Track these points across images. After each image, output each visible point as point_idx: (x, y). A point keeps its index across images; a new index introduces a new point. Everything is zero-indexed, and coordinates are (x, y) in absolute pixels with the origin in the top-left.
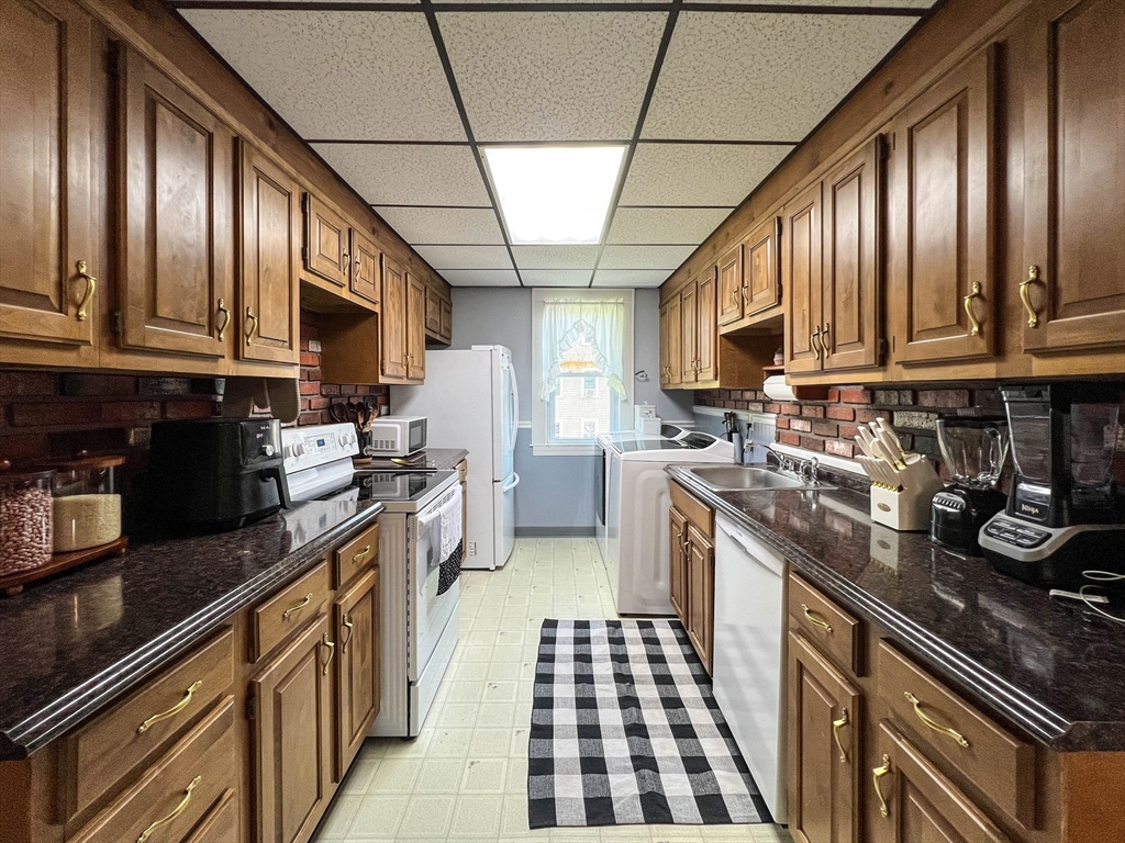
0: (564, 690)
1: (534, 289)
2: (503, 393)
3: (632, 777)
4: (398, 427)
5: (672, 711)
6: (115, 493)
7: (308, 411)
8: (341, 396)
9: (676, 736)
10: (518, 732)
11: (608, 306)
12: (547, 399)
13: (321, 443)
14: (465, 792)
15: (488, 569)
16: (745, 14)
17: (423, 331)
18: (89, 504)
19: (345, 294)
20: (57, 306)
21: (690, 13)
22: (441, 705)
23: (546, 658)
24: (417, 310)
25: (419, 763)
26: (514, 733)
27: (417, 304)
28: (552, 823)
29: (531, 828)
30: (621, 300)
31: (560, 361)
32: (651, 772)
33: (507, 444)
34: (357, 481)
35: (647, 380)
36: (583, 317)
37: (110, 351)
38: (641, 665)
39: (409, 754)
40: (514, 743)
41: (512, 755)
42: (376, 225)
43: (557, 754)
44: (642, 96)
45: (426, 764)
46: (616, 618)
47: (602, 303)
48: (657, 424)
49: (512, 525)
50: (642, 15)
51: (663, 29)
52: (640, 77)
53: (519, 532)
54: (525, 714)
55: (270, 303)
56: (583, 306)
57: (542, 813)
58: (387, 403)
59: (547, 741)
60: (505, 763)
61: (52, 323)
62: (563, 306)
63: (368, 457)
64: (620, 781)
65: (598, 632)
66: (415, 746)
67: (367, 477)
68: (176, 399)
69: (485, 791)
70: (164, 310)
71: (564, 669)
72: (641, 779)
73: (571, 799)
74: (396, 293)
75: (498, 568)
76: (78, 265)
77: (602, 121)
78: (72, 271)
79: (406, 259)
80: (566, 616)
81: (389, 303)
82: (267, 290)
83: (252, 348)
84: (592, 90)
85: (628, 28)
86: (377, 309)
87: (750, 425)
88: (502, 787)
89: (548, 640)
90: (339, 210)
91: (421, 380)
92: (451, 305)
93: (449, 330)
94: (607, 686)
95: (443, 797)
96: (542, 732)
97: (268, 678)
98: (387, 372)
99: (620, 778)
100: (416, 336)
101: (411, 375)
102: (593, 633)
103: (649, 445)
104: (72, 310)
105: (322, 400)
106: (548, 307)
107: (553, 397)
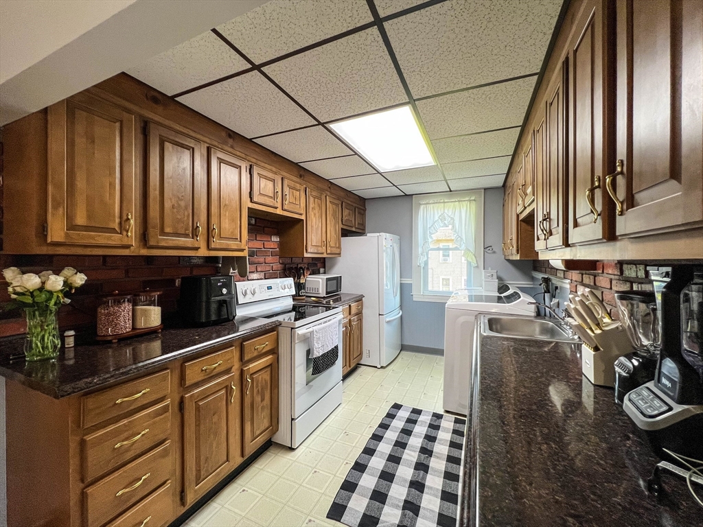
0: (385, 448)
1: (414, 196)
3: (399, 512)
4: (320, 280)
5: (448, 481)
6: (158, 306)
7: (271, 271)
8: (292, 263)
9: (442, 499)
10: (347, 463)
11: (464, 203)
12: (422, 265)
13: (269, 288)
14: (305, 485)
15: (376, 367)
16: (427, 9)
17: (339, 226)
18: (146, 310)
19: (279, 212)
20: (119, 232)
21: (390, 22)
22: (315, 436)
23: (384, 426)
24: (334, 215)
25: (291, 462)
26: (345, 463)
27: (334, 212)
28: (338, 519)
29: (327, 517)
30: (473, 198)
31: (430, 240)
32: (411, 514)
34: (294, 308)
35: (494, 252)
36: (446, 211)
37: (144, 248)
38: (442, 446)
39: (290, 456)
40: (341, 468)
41: (337, 475)
42: (302, 172)
43: (361, 483)
44: (396, 76)
45: (294, 464)
46: (441, 412)
47: (459, 201)
48: (495, 283)
50: (362, 33)
51: (380, 36)
52: (387, 65)
53: (403, 348)
54: (355, 454)
55: (227, 221)
56: (446, 204)
57: (337, 512)
58: (324, 267)
59: (360, 473)
60: (332, 478)
61: (115, 239)
62: (432, 205)
63: (302, 296)
64: (390, 511)
65: (425, 419)
66: (293, 453)
67: (302, 307)
68: (197, 266)
69: (315, 489)
70: (168, 230)
71: (391, 435)
72: (404, 515)
73: (356, 511)
74: (317, 208)
75: (382, 367)
76: (127, 215)
77: (382, 95)
78: (125, 218)
79: (326, 188)
80: (409, 404)
81: (311, 214)
82: (225, 215)
83: (216, 242)
84: (363, 81)
85: (359, 43)
86: (303, 217)
87: (557, 288)
88: (324, 490)
89: (391, 416)
90: (274, 169)
91: (339, 254)
92: (365, 210)
93: (363, 224)
94: (413, 453)
95: (293, 484)
96: (360, 467)
97: (191, 396)
98: (309, 251)
99: (391, 510)
100: (333, 229)
101: (329, 252)
102: (422, 418)
103: (488, 299)
104: (125, 233)
105: (280, 266)
106: (422, 207)
107: (426, 263)
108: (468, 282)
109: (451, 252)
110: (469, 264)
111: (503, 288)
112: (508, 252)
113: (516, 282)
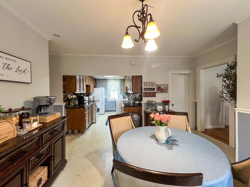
1: (107, 79)
2: (103, 93)
4: (92, 97)
11: (117, 81)
17: (94, 86)
19: (88, 84)
30: (119, 81)
31: (111, 89)
33: (104, 100)
35: (122, 91)
36: (114, 83)
49: (105, 110)
62: (111, 82)
74: (91, 82)
75: (103, 114)
79: (92, 78)
81: (91, 84)
91: (93, 92)
92: (96, 82)
93: (96, 85)
98: (91, 91)
103: (122, 99)
106: (109, 82)
107: (110, 93)
108: (118, 97)
109: (116, 91)
110: (118, 93)
111: (124, 97)
112: (125, 91)
113: (126, 96)
